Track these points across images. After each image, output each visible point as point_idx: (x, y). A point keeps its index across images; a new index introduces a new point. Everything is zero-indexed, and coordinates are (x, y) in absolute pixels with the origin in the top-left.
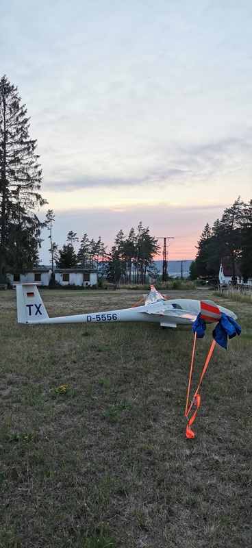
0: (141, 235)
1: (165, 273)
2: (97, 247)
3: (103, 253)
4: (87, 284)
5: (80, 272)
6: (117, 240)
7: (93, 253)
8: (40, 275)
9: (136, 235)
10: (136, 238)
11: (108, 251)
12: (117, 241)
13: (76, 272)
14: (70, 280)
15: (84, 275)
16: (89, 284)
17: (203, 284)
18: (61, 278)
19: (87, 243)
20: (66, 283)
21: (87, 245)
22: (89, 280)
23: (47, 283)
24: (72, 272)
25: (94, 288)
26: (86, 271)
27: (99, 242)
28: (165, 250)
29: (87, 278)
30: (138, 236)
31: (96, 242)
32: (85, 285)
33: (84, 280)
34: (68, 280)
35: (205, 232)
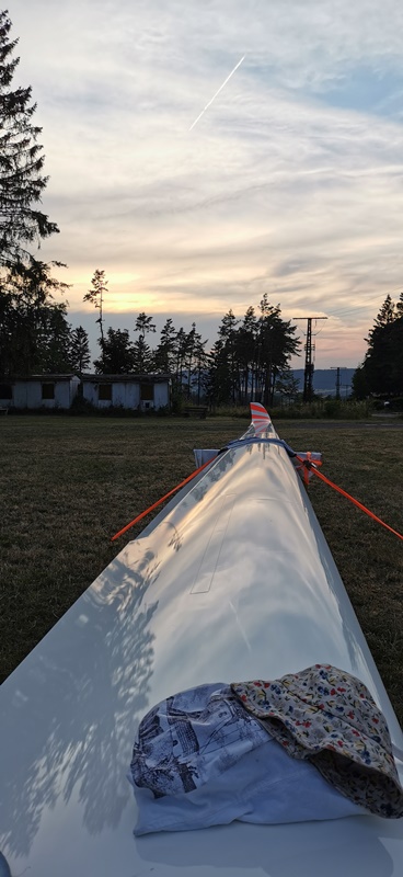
0: (267, 319)
1: (308, 388)
2: (189, 342)
3: (200, 354)
4: (147, 405)
5: (134, 380)
6: (223, 329)
7: (182, 353)
8: (52, 387)
9: (257, 320)
10: (257, 325)
11: (208, 349)
12: (223, 331)
13: (125, 381)
14: (114, 398)
15: (142, 387)
16: (152, 405)
17: (379, 408)
18: (95, 395)
19: (172, 335)
20: (105, 404)
21: (173, 339)
22: (152, 398)
23: (66, 403)
24: (116, 381)
25: (162, 413)
26: (146, 380)
27: (193, 332)
28: (309, 341)
29: (147, 393)
30: (261, 319)
31: (188, 333)
32: (143, 409)
33: (142, 398)
34: (109, 398)
35: (383, 312)
